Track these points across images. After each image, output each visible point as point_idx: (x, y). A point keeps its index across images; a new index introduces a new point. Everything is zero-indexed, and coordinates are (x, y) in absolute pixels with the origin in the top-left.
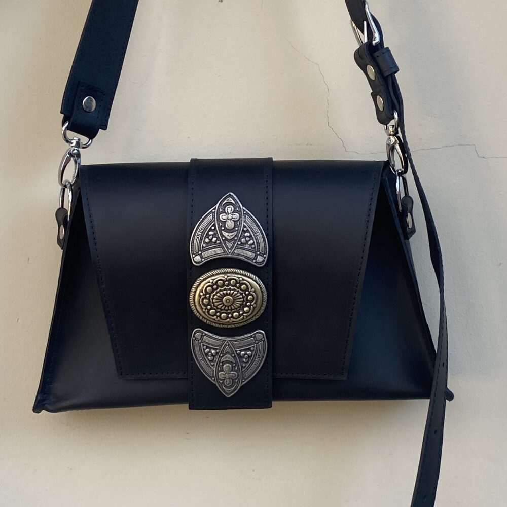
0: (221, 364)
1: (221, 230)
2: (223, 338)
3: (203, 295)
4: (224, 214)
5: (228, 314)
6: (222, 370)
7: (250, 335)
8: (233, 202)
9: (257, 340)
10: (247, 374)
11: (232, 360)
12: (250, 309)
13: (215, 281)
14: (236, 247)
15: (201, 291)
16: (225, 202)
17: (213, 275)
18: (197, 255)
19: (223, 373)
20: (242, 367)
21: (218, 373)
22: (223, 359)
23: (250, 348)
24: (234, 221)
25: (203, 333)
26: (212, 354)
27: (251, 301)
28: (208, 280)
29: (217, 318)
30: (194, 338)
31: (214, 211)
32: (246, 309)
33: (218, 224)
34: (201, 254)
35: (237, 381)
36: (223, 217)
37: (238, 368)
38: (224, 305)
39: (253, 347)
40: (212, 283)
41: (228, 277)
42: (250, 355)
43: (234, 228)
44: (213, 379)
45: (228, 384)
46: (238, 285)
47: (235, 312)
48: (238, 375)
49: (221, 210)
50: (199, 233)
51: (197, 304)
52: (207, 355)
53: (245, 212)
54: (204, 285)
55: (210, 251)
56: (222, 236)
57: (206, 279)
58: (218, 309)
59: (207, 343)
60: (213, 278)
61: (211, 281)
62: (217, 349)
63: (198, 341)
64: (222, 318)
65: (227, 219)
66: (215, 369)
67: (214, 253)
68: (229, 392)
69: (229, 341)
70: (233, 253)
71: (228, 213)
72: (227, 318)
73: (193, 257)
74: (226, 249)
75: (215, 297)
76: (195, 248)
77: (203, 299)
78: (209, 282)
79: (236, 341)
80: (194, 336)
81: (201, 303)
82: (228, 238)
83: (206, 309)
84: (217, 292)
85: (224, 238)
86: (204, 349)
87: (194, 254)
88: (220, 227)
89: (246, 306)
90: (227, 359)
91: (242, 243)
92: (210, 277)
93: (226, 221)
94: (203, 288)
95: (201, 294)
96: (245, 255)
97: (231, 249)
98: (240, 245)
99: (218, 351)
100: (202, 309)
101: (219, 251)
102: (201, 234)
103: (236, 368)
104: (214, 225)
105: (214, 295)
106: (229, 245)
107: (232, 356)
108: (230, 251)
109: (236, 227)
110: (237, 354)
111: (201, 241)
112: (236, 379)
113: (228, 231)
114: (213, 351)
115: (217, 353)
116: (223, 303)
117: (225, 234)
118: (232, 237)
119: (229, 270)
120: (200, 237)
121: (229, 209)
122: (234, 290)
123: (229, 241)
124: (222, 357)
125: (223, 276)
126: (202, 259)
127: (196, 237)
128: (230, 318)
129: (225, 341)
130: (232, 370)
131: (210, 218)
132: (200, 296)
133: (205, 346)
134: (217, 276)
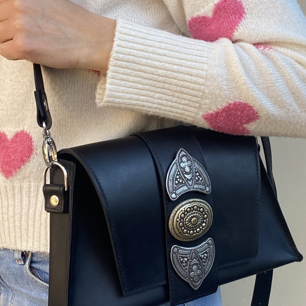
0: (191, 267)
1: (183, 174)
2: (191, 248)
3: (180, 220)
4: (183, 163)
5: (193, 230)
6: (192, 271)
7: (205, 242)
8: (185, 154)
9: (209, 245)
10: (207, 269)
11: (197, 262)
12: (206, 224)
13: (186, 209)
14: (194, 183)
15: (178, 218)
16: (181, 155)
17: (183, 205)
18: (173, 194)
19: (193, 273)
20: (203, 265)
21: (190, 274)
22: (192, 263)
23: (206, 251)
24: (189, 166)
25: (178, 247)
26: (185, 261)
27: (206, 219)
28: (180, 210)
29: (188, 235)
30: (173, 253)
31: (176, 162)
32: (204, 224)
33: (181, 170)
34: (175, 192)
35: (201, 276)
36: (182, 165)
37: (201, 267)
38: (192, 224)
39: (208, 250)
40: (184, 211)
41: (192, 205)
42: (207, 256)
43: (190, 171)
44: (187, 279)
45: (197, 280)
46: (198, 209)
47: (198, 228)
48: (202, 272)
49: (180, 161)
50: (171, 178)
51: (175, 227)
52: (182, 262)
53: (193, 160)
54: (179, 214)
55: (180, 189)
56: (185, 177)
57: (179, 209)
58: (188, 228)
59: (182, 254)
60: (184, 207)
61: (183, 210)
62: (187, 257)
63: (176, 254)
64: (191, 234)
65: (186, 166)
66: (188, 271)
67: (182, 190)
68: (197, 285)
69: (194, 249)
70: (193, 188)
71: (185, 162)
72: (194, 233)
73: (171, 196)
74: (189, 186)
75: (187, 220)
76: (171, 189)
77: (179, 223)
78: (182, 211)
79: (198, 248)
80: (173, 252)
81: (178, 226)
82: (189, 178)
83: (181, 230)
84: (187, 217)
85: (186, 179)
86: (180, 259)
87: (171, 193)
88: (182, 172)
89: (204, 222)
90: (195, 263)
91: (196, 180)
92: (181, 207)
93: (185, 167)
94: (178, 215)
95: (178, 220)
96: (200, 188)
97: (192, 186)
98: (196, 182)
99: (189, 258)
100: (179, 230)
101: (185, 188)
102: (172, 179)
103: (200, 268)
104: (179, 171)
105: (186, 219)
106: (190, 183)
107: (197, 260)
108: (191, 187)
109: (191, 170)
110: (200, 257)
111: (173, 184)
112: (200, 275)
113: (187, 173)
114: (186, 259)
115: (188, 260)
116: (191, 223)
117: (187, 176)
118: (190, 177)
119: (191, 200)
120: (172, 181)
121: (185, 159)
122: (197, 213)
123: (190, 180)
124: (191, 262)
125: (189, 204)
126: (176, 195)
127: (170, 181)
128: (195, 233)
129: (192, 250)
130: (198, 270)
131: (175, 167)
132: (177, 221)
133: (180, 256)
134: (185, 206)
